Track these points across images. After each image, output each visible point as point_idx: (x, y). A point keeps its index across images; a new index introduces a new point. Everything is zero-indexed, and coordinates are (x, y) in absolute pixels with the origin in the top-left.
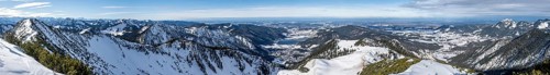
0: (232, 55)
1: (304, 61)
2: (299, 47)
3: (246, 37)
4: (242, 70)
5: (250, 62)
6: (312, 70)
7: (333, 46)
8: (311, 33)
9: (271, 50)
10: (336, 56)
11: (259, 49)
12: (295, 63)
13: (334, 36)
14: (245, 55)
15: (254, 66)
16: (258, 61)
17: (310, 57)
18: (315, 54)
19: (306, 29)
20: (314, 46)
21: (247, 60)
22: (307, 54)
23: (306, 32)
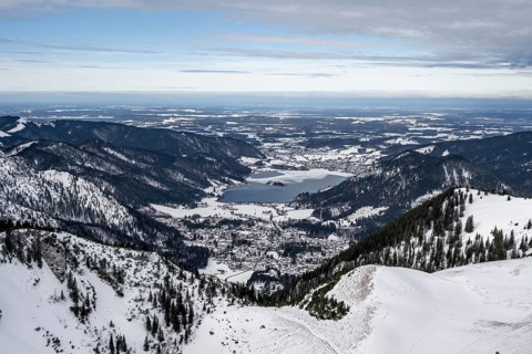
0: (36, 256)
1: (327, 273)
2: (305, 214)
3: (89, 174)
4: (82, 312)
5: (116, 279)
6: (356, 309)
7: (443, 216)
8: (356, 161)
9: (192, 224)
10: (455, 261)
11: (145, 222)
12: (289, 281)
13: (450, 175)
14: (93, 249)
15: (131, 293)
16: (147, 272)
17: (352, 258)
18: (371, 246)
19: (338, 144)
20: (367, 212)
21: (100, 268)
22: (336, 244)
23: (332, 155)
